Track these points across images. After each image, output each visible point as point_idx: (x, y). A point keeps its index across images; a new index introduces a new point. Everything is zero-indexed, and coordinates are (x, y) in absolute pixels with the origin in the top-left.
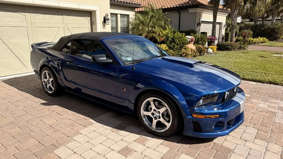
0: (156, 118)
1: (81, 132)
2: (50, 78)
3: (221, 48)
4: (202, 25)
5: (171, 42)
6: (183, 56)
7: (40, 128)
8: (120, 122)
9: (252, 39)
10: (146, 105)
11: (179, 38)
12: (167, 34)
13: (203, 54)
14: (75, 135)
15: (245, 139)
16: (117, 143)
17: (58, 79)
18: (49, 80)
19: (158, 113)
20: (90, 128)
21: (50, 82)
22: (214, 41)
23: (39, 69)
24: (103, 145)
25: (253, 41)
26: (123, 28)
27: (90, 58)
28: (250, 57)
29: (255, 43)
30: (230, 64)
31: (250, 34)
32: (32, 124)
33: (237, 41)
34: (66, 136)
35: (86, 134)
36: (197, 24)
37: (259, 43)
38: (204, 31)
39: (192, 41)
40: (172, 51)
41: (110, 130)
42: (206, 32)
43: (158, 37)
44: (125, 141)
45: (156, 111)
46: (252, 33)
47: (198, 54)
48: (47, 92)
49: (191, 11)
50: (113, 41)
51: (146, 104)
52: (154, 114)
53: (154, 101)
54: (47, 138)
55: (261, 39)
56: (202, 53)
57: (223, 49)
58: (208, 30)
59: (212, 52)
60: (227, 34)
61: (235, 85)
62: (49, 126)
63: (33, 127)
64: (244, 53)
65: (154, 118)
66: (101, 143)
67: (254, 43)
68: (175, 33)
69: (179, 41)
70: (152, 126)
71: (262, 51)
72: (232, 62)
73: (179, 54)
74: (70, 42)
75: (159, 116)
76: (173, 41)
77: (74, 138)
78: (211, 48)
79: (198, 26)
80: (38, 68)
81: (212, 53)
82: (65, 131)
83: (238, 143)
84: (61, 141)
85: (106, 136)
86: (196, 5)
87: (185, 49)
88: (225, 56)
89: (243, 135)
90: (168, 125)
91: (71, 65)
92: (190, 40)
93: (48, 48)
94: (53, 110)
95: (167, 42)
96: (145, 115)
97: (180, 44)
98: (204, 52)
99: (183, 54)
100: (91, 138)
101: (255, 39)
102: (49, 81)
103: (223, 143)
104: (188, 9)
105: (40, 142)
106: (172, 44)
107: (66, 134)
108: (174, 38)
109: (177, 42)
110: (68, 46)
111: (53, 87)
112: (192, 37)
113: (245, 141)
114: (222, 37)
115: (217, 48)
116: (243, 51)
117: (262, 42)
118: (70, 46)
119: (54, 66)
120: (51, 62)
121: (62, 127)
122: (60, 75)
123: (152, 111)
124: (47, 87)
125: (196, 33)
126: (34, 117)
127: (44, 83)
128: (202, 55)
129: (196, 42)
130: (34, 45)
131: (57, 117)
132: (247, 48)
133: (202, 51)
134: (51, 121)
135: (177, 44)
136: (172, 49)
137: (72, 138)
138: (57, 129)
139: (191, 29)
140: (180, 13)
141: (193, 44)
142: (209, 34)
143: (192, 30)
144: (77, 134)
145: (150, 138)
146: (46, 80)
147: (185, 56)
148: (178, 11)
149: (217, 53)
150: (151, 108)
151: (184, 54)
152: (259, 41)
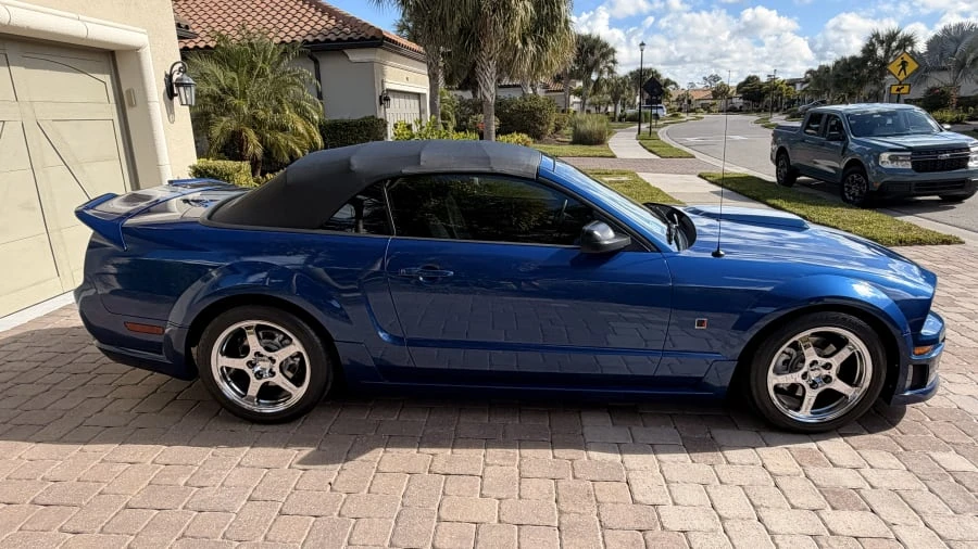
4: (394, 102)
14: (650, 516)
24: (768, 507)
34: (638, 532)
36: (378, 98)
41: (694, 462)
44: (790, 475)
49: (355, 56)
62: (516, 526)
66: (756, 507)
77: (669, 526)
79: (381, 104)
82: (597, 518)
85: (723, 483)
86: (373, 38)
104: (346, 51)
107: (623, 526)
138: (567, 525)
140: (316, 62)
144: (651, 511)
146: (237, 363)
148: (311, 57)
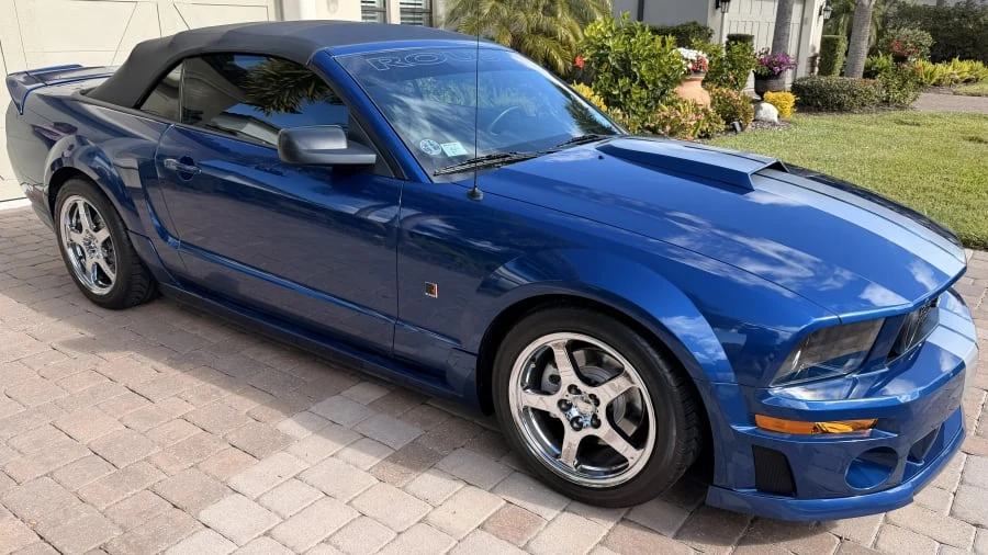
0: (577, 424)
1: (237, 481)
2: (96, 230)
3: (810, 100)
4: (734, 4)
5: (616, 75)
6: (663, 136)
7: (49, 464)
8: (415, 431)
9: (930, 67)
10: (533, 366)
11: (649, 55)
12: (601, 40)
13: (740, 124)
14: (209, 498)
15: (973, 520)
16: (403, 537)
17: (132, 236)
18: (93, 237)
19: (589, 403)
20: (279, 463)
21: (99, 245)
22: (780, 72)
23: (46, 188)
24: (338, 548)
25: (932, 75)
26: (413, 12)
27: (272, 139)
28: (928, 142)
29: (938, 84)
30: (855, 170)
31: (918, 46)
32: (15, 442)
33: (869, 73)
34: (169, 506)
35: (258, 495)
37: (957, 82)
38: (741, 31)
39: (696, 72)
40: (619, 111)
41: (368, 471)
42: (748, 32)
43: (560, 53)
44: (441, 530)
45: (579, 392)
46: (928, 40)
47: (722, 125)
48: (86, 292)
50: (376, 63)
51: (533, 360)
52: (570, 406)
53: (572, 347)
54: (78, 513)
55: (961, 67)
56: (737, 124)
57: (818, 106)
58: (756, 26)
59: (776, 119)
60: (828, 45)
61: (948, 277)
62: (90, 453)
63: (18, 457)
64: (902, 123)
65: (572, 422)
66: (327, 541)
67: (934, 85)
68: (633, 35)
69: (651, 69)
70: (557, 456)
71: (973, 117)
72: (861, 162)
73: (647, 124)
74: (181, 66)
75: (595, 416)
76: (625, 68)
77: (205, 516)
78: (773, 103)
79: (717, 7)
80: (41, 184)
81: (774, 124)
82: (164, 476)
83: (946, 539)
84: (142, 532)
85: (349, 503)
87: (669, 104)
88: (829, 136)
89: (961, 496)
90: (637, 459)
91: (187, 175)
92: (690, 66)
93: (84, 93)
94: (110, 374)
95: (598, 73)
96: (526, 408)
97: (655, 84)
98: (746, 115)
99: (664, 126)
100: (283, 512)
101: (940, 67)
102: (89, 243)
103: (882, 536)
105: (47, 535)
106: (621, 82)
107: (168, 494)
108: (627, 55)
109: (642, 76)
110: (171, 80)
111: (113, 269)
112: (700, 53)
113: (975, 528)
114: (812, 55)
115: (796, 102)
116: (897, 114)
117: (967, 81)
118: (178, 82)
119: (112, 175)
120: (97, 159)
121: (147, 460)
122: (137, 214)
123: (563, 393)
124: (84, 269)
125: (710, 35)
126: (23, 410)
127: (70, 252)
128: (738, 128)
129: (714, 76)
130: (21, 79)
131: (127, 409)
132: (913, 104)
133: (737, 114)
134: (98, 430)
135: (643, 84)
136: (618, 105)
137: (197, 514)
138: (126, 471)
139: (691, 20)
141: (699, 83)
142: (763, 43)
143: (695, 23)
144: (220, 495)
145: (549, 513)
146: (78, 238)
147: (672, 134)
149: (796, 124)
150: (556, 379)
151: (668, 128)
152: (958, 77)
